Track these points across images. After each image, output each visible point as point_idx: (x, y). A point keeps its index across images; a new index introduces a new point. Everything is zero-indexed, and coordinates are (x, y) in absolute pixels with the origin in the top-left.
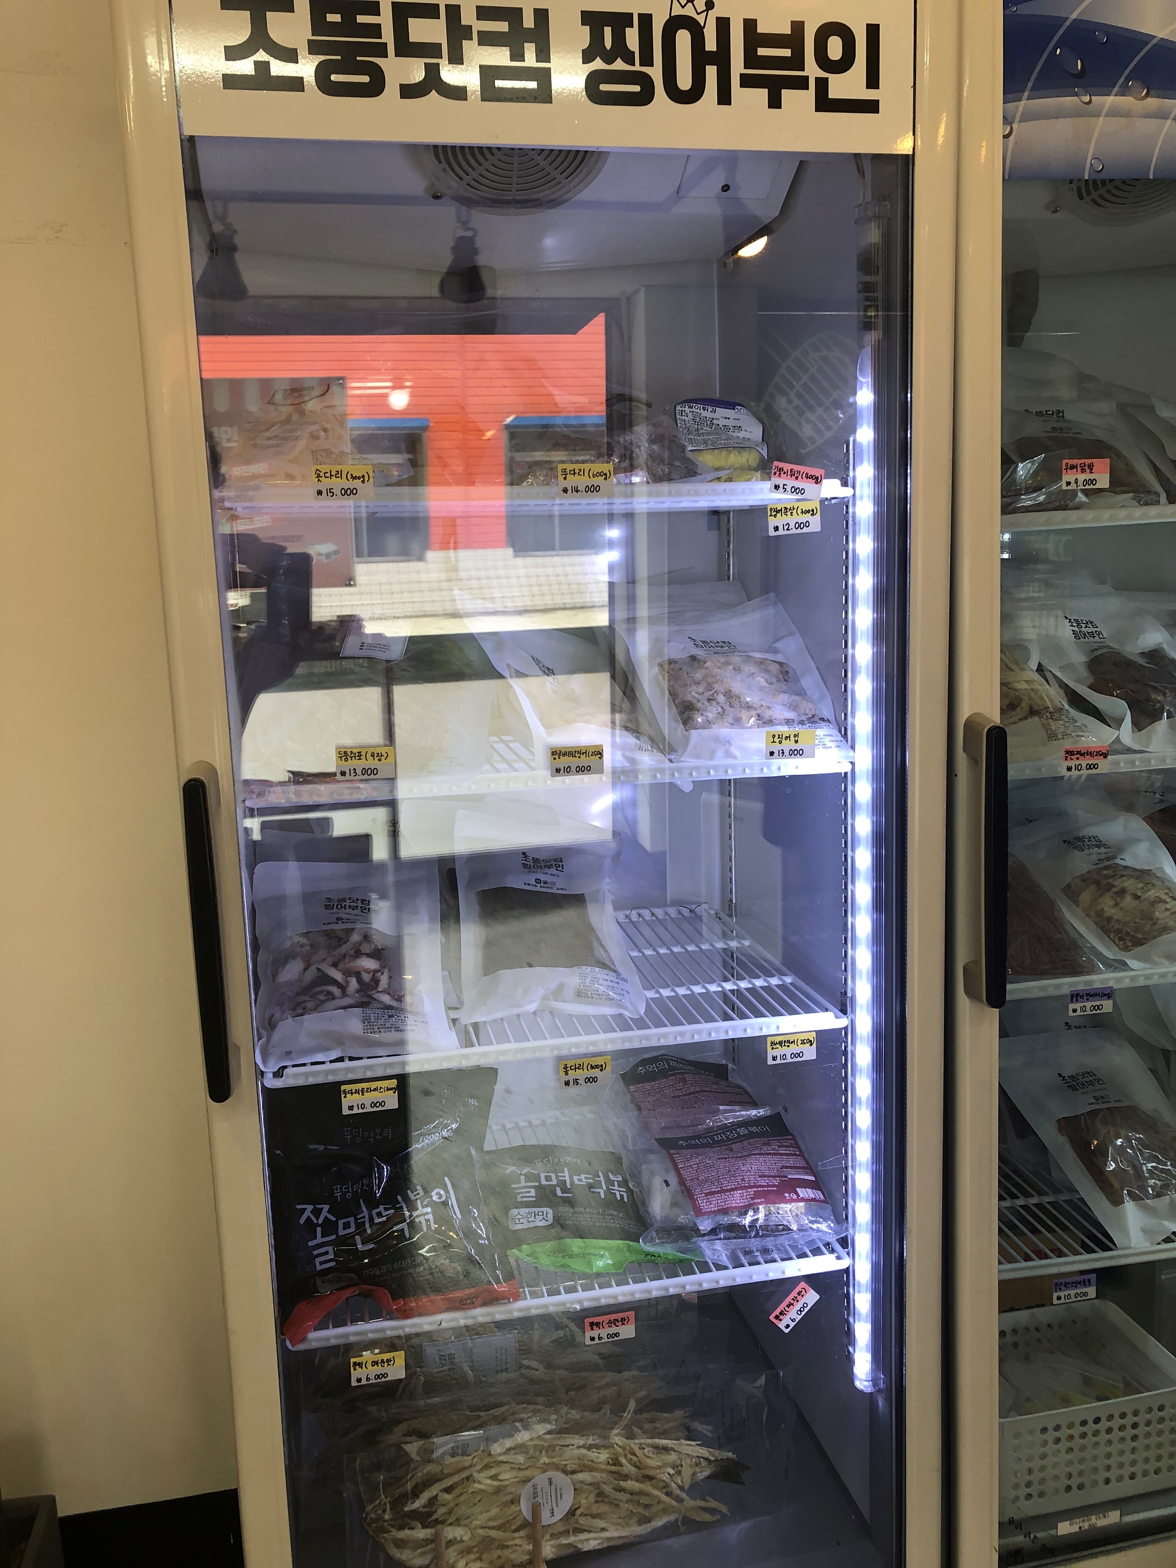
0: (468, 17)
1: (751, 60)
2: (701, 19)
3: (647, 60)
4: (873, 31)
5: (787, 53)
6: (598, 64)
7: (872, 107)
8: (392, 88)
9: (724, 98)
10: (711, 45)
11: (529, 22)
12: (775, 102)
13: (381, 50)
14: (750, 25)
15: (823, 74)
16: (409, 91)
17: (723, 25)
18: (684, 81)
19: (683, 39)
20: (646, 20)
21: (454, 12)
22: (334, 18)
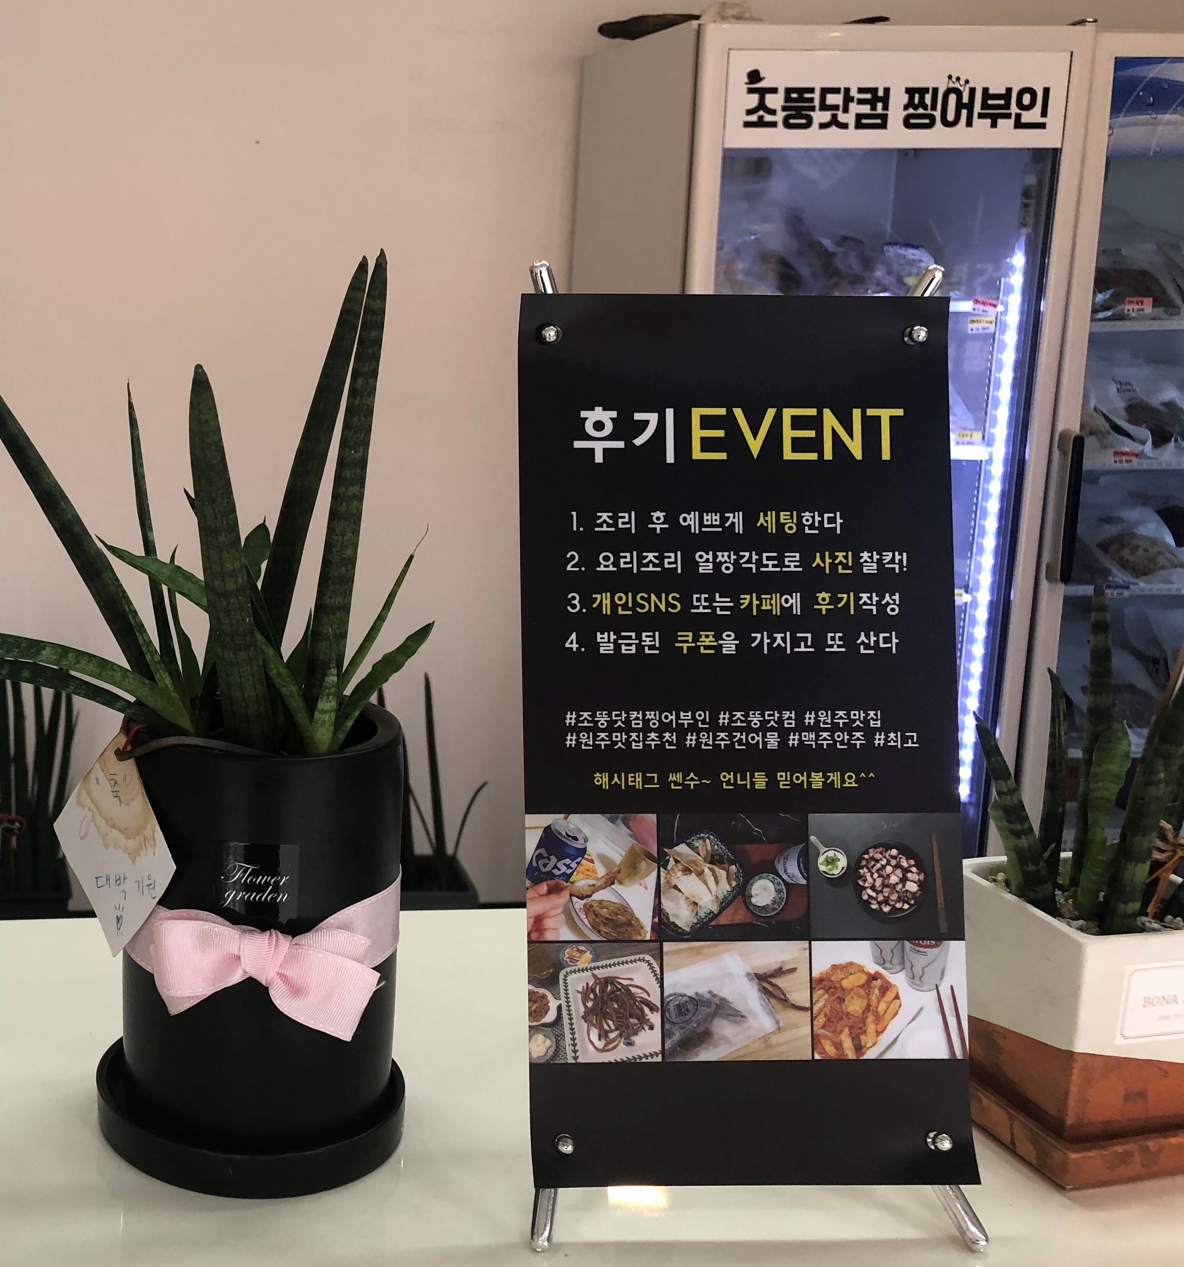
0: (854, 93)
1: (984, 105)
2: (962, 89)
3: (934, 108)
4: (1046, 91)
5: (1002, 102)
6: (911, 111)
7: (1042, 126)
8: (815, 125)
9: (969, 124)
10: (965, 99)
11: (881, 93)
12: (994, 125)
13: (813, 109)
14: (985, 90)
15: (1019, 111)
16: (823, 126)
17: (972, 91)
18: (951, 117)
19: (953, 98)
20: (936, 90)
21: (847, 90)
22: (794, 95)
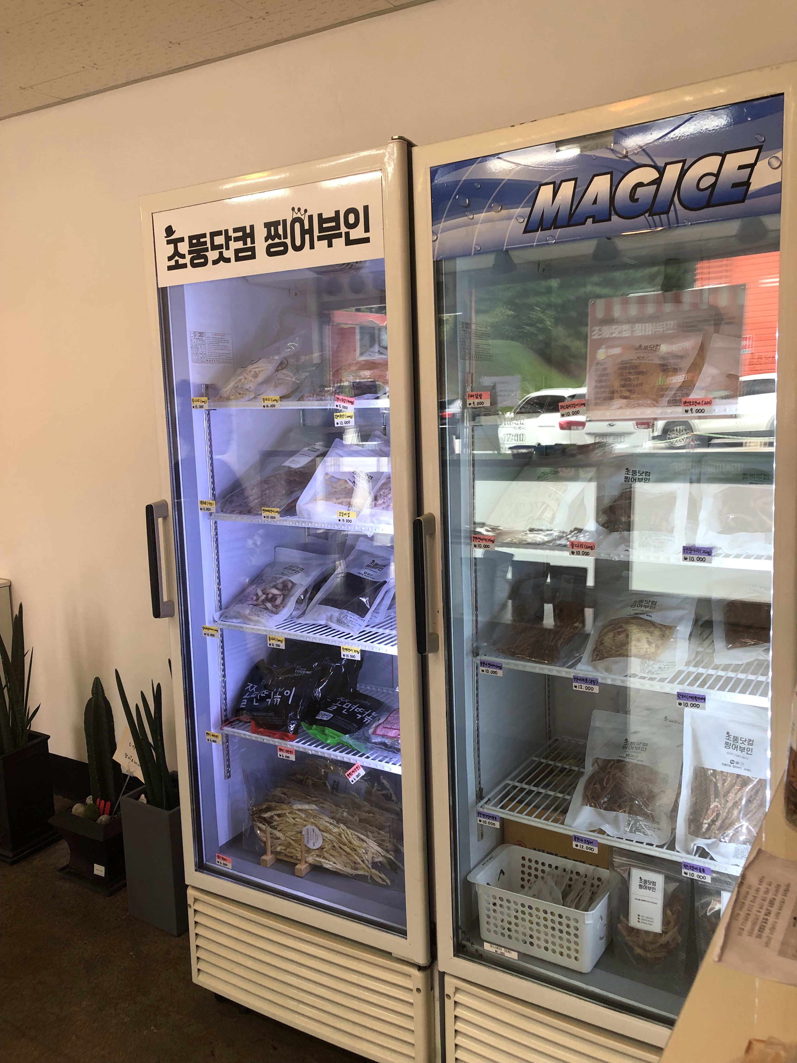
0: (231, 233)
1: (321, 229)
3: (285, 237)
4: (366, 208)
5: (334, 224)
6: (270, 242)
7: (367, 240)
8: (210, 262)
9: (312, 247)
10: (307, 227)
11: (248, 231)
12: (330, 245)
13: (207, 250)
14: (320, 215)
15: (347, 230)
16: (215, 262)
17: (311, 218)
18: (298, 243)
19: (297, 226)
20: (285, 221)
21: (226, 231)
22: (194, 241)
